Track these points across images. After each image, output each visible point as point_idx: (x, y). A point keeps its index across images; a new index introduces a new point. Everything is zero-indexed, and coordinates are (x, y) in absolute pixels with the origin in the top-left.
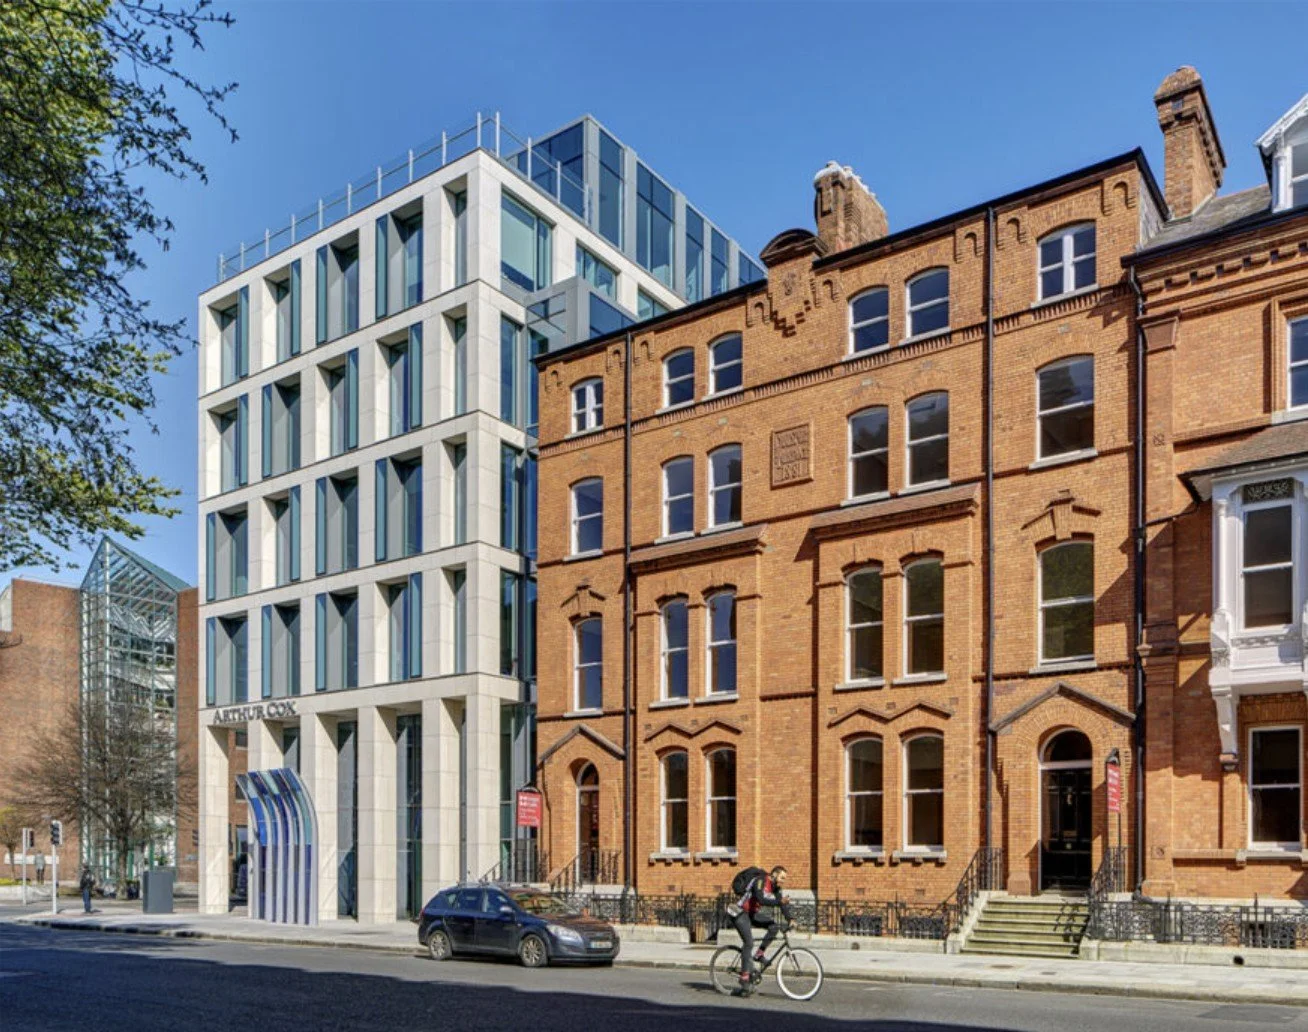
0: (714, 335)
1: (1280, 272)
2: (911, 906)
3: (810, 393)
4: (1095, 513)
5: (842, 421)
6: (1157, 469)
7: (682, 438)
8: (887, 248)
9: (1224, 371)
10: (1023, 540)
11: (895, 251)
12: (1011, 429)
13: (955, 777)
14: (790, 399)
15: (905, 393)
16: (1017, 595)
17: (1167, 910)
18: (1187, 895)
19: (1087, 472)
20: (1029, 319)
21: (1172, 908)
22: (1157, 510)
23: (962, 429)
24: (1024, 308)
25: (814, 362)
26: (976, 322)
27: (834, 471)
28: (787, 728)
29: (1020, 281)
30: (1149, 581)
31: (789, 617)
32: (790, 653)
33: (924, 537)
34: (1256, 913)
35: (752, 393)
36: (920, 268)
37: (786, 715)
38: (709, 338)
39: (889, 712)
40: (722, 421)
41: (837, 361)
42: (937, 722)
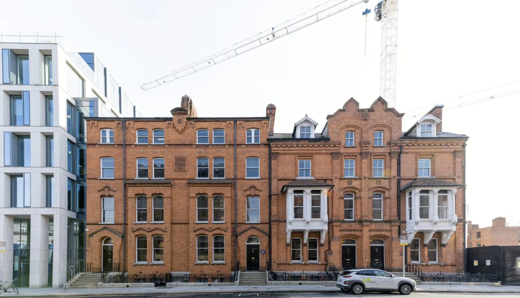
0: (154, 128)
1: (298, 150)
2: (224, 275)
3: (185, 150)
4: (261, 191)
5: (195, 159)
6: (274, 184)
7: (143, 152)
8: (208, 120)
9: (287, 167)
10: (243, 194)
11: (210, 121)
12: (240, 169)
13: (227, 245)
14: (180, 150)
15: (213, 156)
16: (242, 206)
17: (286, 274)
18: (280, 271)
19: (258, 182)
20: (244, 146)
21: (287, 274)
22: (274, 192)
23: (228, 167)
24: (244, 144)
25: (187, 142)
26: (232, 144)
27: (193, 170)
28: (179, 232)
29: (242, 137)
30: (272, 207)
31: (180, 204)
32: (180, 213)
33: (218, 190)
34: (303, 274)
35: (167, 146)
36: (217, 127)
37: (179, 228)
38: (153, 128)
39: (210, 229)
40: (158, 151)
41: (194, 144)
42: (223, 233)
